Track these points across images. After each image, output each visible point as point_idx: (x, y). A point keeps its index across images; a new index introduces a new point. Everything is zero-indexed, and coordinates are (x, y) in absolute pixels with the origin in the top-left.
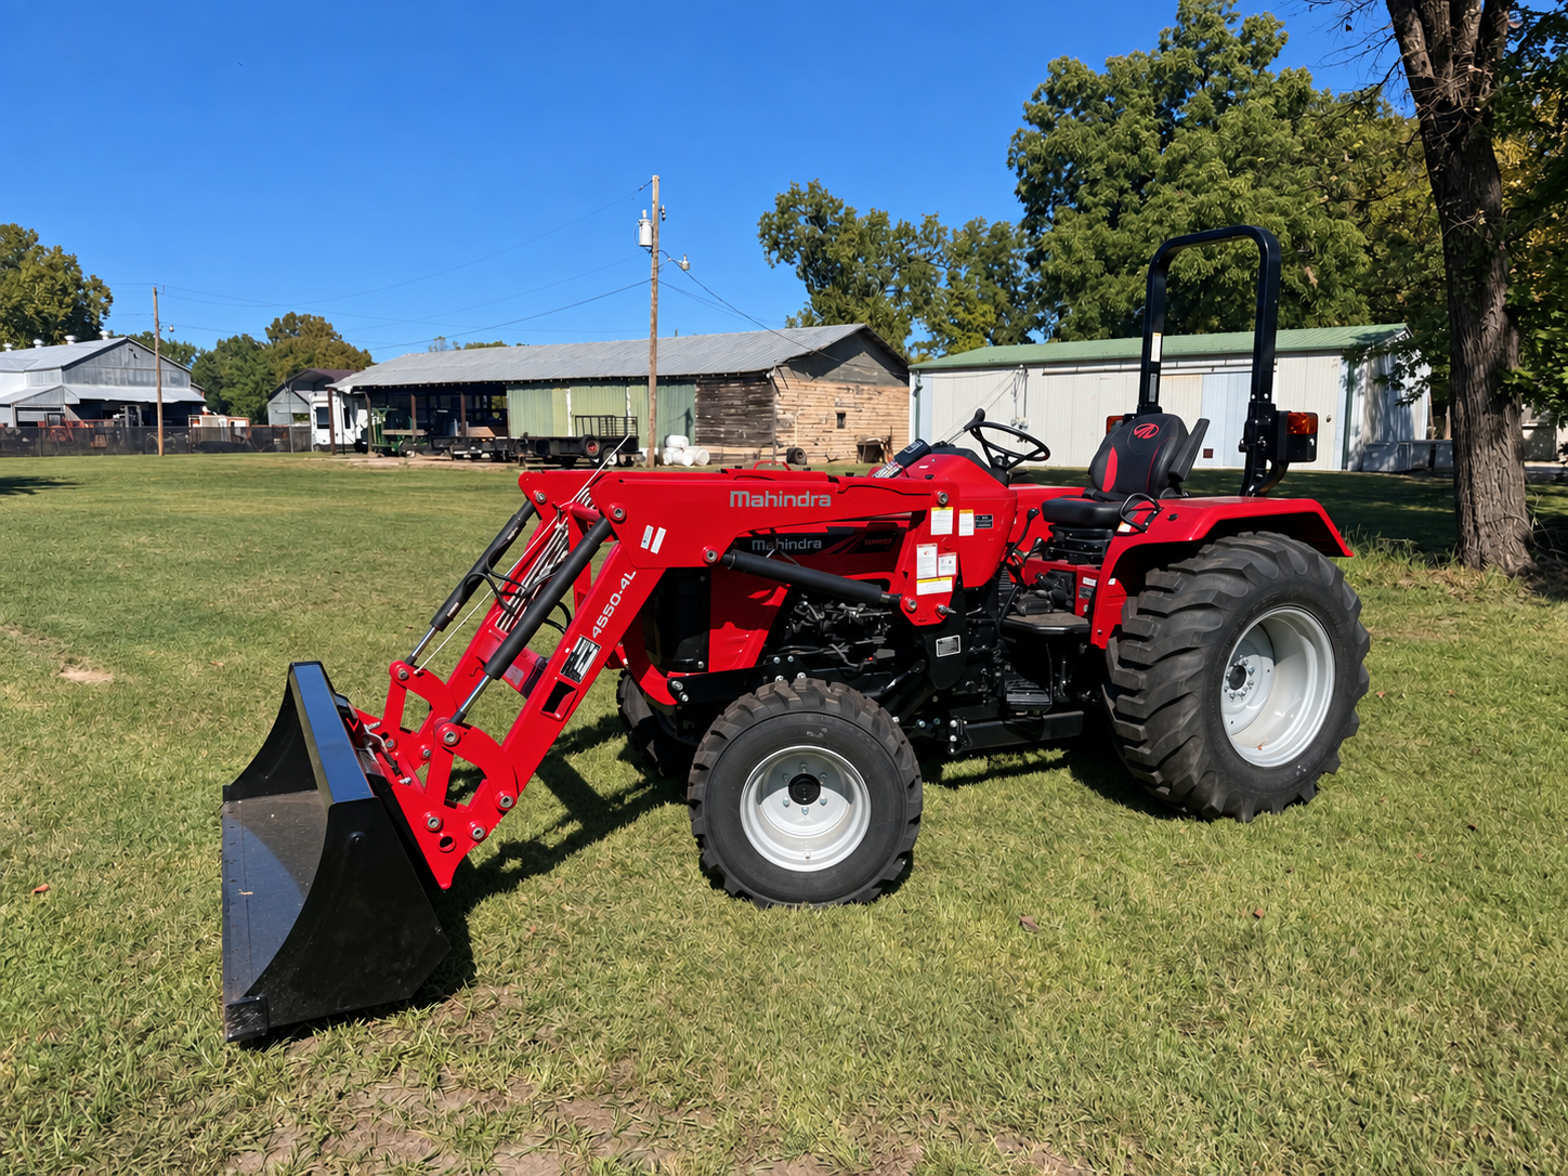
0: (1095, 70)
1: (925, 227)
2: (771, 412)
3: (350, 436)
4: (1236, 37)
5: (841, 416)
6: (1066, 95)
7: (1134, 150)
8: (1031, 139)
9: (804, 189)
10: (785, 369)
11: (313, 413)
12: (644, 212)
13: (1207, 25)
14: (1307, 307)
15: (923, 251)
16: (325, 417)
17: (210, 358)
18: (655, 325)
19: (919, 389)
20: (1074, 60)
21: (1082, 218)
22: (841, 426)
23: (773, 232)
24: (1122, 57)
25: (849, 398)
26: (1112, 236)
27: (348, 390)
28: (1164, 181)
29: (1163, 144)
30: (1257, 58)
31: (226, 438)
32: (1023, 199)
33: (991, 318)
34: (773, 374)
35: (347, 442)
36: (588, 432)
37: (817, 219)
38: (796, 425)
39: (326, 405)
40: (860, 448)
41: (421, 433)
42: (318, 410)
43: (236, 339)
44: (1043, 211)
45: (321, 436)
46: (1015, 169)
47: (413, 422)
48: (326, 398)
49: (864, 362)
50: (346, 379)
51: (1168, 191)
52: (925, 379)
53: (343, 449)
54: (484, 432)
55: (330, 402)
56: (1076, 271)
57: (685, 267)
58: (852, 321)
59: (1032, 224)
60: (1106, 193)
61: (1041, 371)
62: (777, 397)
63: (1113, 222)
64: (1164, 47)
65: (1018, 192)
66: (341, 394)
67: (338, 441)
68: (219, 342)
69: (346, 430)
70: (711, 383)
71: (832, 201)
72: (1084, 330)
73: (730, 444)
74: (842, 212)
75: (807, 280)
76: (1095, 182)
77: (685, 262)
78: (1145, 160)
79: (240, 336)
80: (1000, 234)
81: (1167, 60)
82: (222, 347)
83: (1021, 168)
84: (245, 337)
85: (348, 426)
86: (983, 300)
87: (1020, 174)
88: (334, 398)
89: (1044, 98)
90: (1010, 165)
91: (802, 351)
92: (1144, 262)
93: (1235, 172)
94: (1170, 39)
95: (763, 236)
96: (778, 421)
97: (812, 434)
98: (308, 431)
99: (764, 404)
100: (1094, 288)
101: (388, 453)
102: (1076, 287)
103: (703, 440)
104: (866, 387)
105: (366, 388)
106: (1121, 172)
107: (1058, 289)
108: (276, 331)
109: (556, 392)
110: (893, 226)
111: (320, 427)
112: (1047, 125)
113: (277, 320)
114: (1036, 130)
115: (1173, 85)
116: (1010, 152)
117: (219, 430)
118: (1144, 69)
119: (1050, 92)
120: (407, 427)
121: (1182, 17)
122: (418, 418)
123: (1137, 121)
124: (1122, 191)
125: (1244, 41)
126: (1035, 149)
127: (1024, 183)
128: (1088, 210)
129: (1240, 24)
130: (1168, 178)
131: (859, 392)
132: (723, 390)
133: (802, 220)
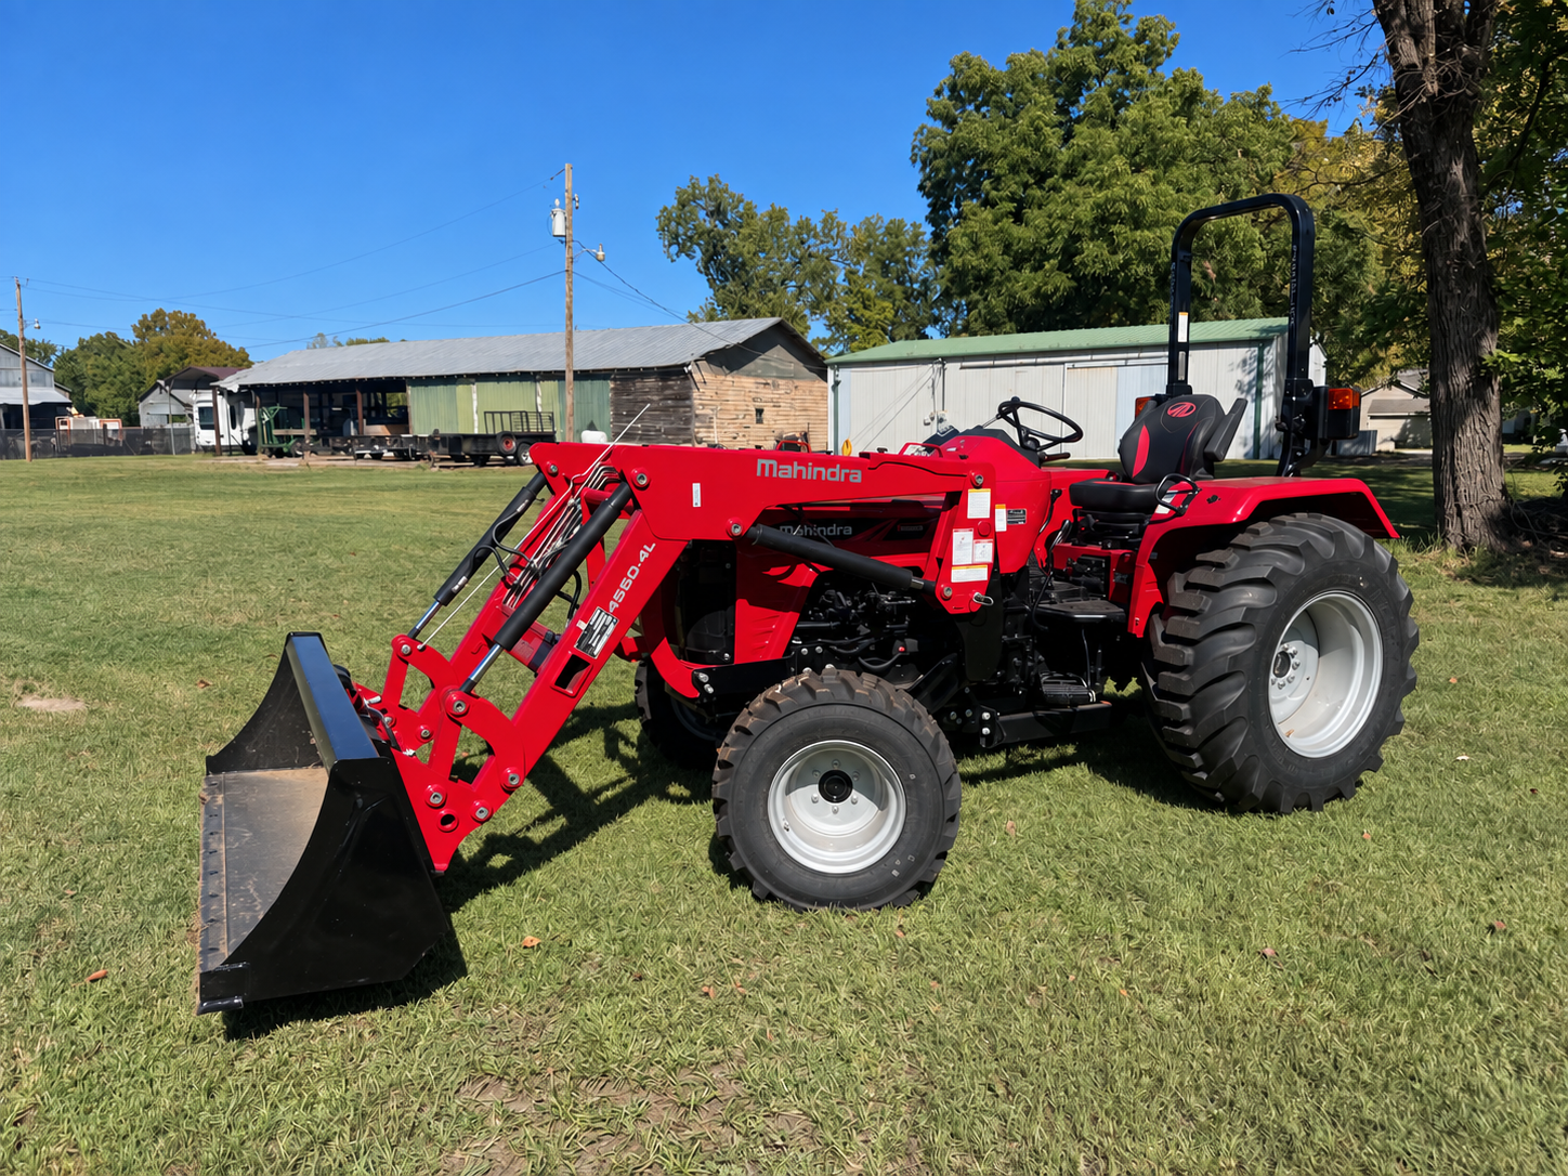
0: (996, 66)
1: (825, 222)
2: (690, 406)
3: (238, 436)
4: (1131, 36)
5: (760, 411)
6: (968, 91)
7: (1038, 146)
8: (933, 135)
9: (704, 183)
10: (703, 364)
11: (196, 415)
12: (557, 201)
13: (1104, 24)
14: (1205, 301)
15: (823, 247)
16: (208, 418)
17: (71, 357)
18: (570, 318)
19: (837, 383)
20: (975, 57)
21: (987, 214)
22: (759, 422)
23: (673, 226)
24: (1022, 54)
25: (766, 393)
26: (1018, 231)
27: (235, 389)
28: (1066, 176)
29: (1065, 140)
30: (1151, 57)
31: (97, 441)
32: (927, 195)
34: (690, 368)
35: (233, 443)
38: (715, 421)
39: (211, 405)
41: (313, 432)
42: (201, 410)
43: (99, 337)
44: (946, 207)
45: (206, 437)
46: (919, 165)
47: (306, 421)
48: (211, 398)
49: (779, 355)
50: (232, 377)
51: (1069, 188)
52: (843, 374)
53: (230, 450)
54: (380, 430)
55: (215, 401)
56: (985, 266)
57: (600, 257)
59: (937, 216)
60: (1012, 186)
61: (958, 365)
62: (695, 392)
63: (1018, 217)
64: (1061, 46)
65: (921, 187)
66: (223, 392)
67: (224, 442)
68: (81, 340)
69: (232, 431)
70: (626, 379)
71: (732, 196)
72: (992, 326)
73: (649, 441)
74: (742, 207)
75: (708, 274)
76: (998, 179)
78: (1047, 155)
79: (104, 334)
80: (895, 231)
81: (1065, 58)
82: (85, 346)
83: (924, 164)
84: (110, 335)
85: (234, 427)
86: (881, 296)
87: (923, 169)
88: (219, 398)
89: (946, 93)
90: (914, 162)
91: (720, 345)
92: (1048, 258)
93: (1137, 169)
94: (1066, 38)
95: (662, 229)
96: (697, 416)
97: (732, 429)
98: (190, 432)
99: (683, 399)
100: (1000, 284)
101: (279, 454)
102: (983, 280)
104: (781, 382)
105: (254, 387)
106: (1023, 168)
107: (966, 283)
108: (144, 329)
109: (460, 389)
110: (794, 221)
111: (203, 427)
112: (950, 122)
113: (145, 317)
114: (938, 125)
115: (1070, 83)
116: (913, 148)
117: (91, 432)
118: (1043, 67)
119: (953, 88)
120: (300, 426)
121: (1079, 17)
122: (311, 416)
123: (1039, 117)
124: (1026, 186)
125: (1139, 41)
126: (937, 144)
127: (928, 178)
128: (993, 205)
129: (1135, 24)
130: (1070, 173)
131: (776, 386)
132: (638, 385)
133: (702, 214)
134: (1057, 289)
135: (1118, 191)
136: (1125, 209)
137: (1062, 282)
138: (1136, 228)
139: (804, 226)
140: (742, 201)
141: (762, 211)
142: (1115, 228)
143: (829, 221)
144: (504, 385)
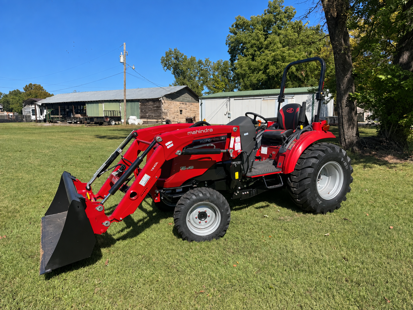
0: (247, 19)
1: (206, 61)
2: (161, 109)
3: (42, 118)
4: (283, 11)
5: (181, 111)
6: (241, 26)
7: (258, 40)
8: (232, 37)
9: (173, 50)
10: (164, 98)
11: (31, 111)
12: (121, 53)
13: (276, 8)
14: (303, 82)
15: (205, 68)
16: (34, 112)
17: (6, 96)
18: (125, 85)
19: (201, 104)
20: (242, 17)
21: (245, 59)
22: (181, 114)
23: (165, 62)
24: (255, 16)
25: (183, 106)
26: (254, 63)
27: (40, 104)
28: (266, 48)
29: (266, 39)
30: (289, 17)
31: (6, 118)
32: (230, 53)
33: (224, 86)
34: (161, 99)
35: (41, 119)
36: (105, 115)
37: (177, 58)
38: (168, 113)
39: (34, 109)
40: (187, 120)
41: (61, 116)
42: (32, 110)
43: (15, 91)
44: (235, 56)
45: (33, 117)
46: (228, 45)
47: (60, 113)
48: (34, 107)
49: (186, 96)
50: (40, 101)
51: (267, 52)
52: (203, 101)
53: (40, 121)
54: (79, 116)
55: (35, 108)
56: (243, 72)
57: (134, 69)
58: (184, 85)
59: (232, 60)
60: (251, 51)
61: (234, 99)
62: (162, 106)
63: (253, 59)
64: (265, 14)
65: (228, 51)
66: (38, 105)
67: (38, 119)
68: (10, 92)
69: (40, 116)
70: (144, 102)
71: (180, 54)
72: (246, 88)
73: (150, 119)
74: (183, 57)
75: (174, 74)
76: (247, 49)
77: (134, 67)
78: (261, 43)
79: (16, 90)
80: (225, 63)
81: (266, 17)
82: (11, 93)
83: (229, 45)
84: (17, 90)
85: (41, 115)
86: (222, 81)
87: (229, 46)
88: (37, 107)
89: (235, 26)
90: (227, 45)
91: (169, 93)
92: (261, 70)
93: (284, 47)
94: (266, 12)
95: (162, 62)
96: (163, 112)
97: (173, 116)
98: (30, 116)
99: (159, 107)
100: (248, 77)
101: (51, 122)
102: (243, 76)
103: (141, 118)
104: (187, 103)
105: (45, 104)
106: (254, 46)
107: (238, 77)
108: (26, 88)
109: (100, 104)
110: (197, 61)
111: (33, 115)
112: (235, 34)
113: (27, 85)
114: (232, 35)
115: (268, 24)
116: (226, 40)
117: (4, 116)
118: (260, 19)
119: (236, 24)
120: (58, 115)
121: (269, 5)
122: (61, 112)
123: (258, 33)
124: (255, 51)
125: (285, 13)
126: (232, 40)
127: (230, 49)
128: (246, 56)
129: (284, 8)
130: (267, 48)
131: (186, 104)
132: (147, 103)
133: (173, 59)
134: (262, 79)
135: (278, 52)
136: (280, 57)
137: (264, 77)
138: (283, 62)
139: (200, 62)
140: (183, 55)
141: (189, 58)
142: (278, 62)
143: (207, 61)
144: (111, 104)
